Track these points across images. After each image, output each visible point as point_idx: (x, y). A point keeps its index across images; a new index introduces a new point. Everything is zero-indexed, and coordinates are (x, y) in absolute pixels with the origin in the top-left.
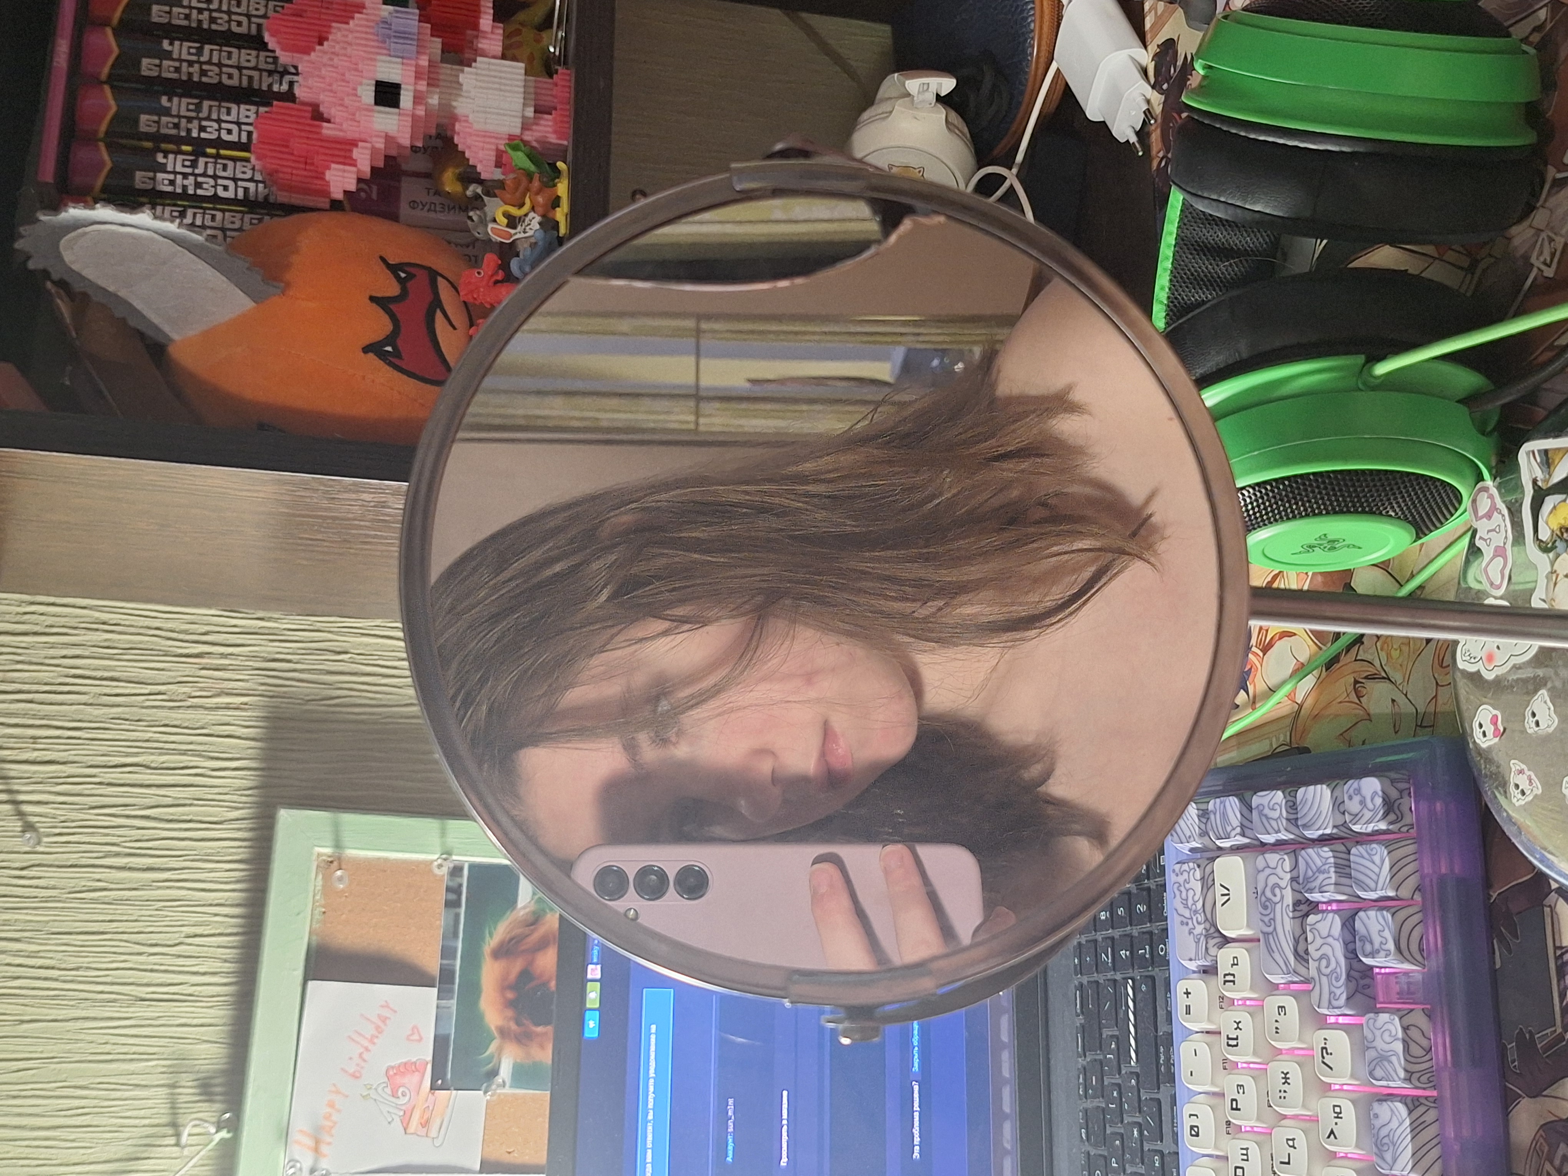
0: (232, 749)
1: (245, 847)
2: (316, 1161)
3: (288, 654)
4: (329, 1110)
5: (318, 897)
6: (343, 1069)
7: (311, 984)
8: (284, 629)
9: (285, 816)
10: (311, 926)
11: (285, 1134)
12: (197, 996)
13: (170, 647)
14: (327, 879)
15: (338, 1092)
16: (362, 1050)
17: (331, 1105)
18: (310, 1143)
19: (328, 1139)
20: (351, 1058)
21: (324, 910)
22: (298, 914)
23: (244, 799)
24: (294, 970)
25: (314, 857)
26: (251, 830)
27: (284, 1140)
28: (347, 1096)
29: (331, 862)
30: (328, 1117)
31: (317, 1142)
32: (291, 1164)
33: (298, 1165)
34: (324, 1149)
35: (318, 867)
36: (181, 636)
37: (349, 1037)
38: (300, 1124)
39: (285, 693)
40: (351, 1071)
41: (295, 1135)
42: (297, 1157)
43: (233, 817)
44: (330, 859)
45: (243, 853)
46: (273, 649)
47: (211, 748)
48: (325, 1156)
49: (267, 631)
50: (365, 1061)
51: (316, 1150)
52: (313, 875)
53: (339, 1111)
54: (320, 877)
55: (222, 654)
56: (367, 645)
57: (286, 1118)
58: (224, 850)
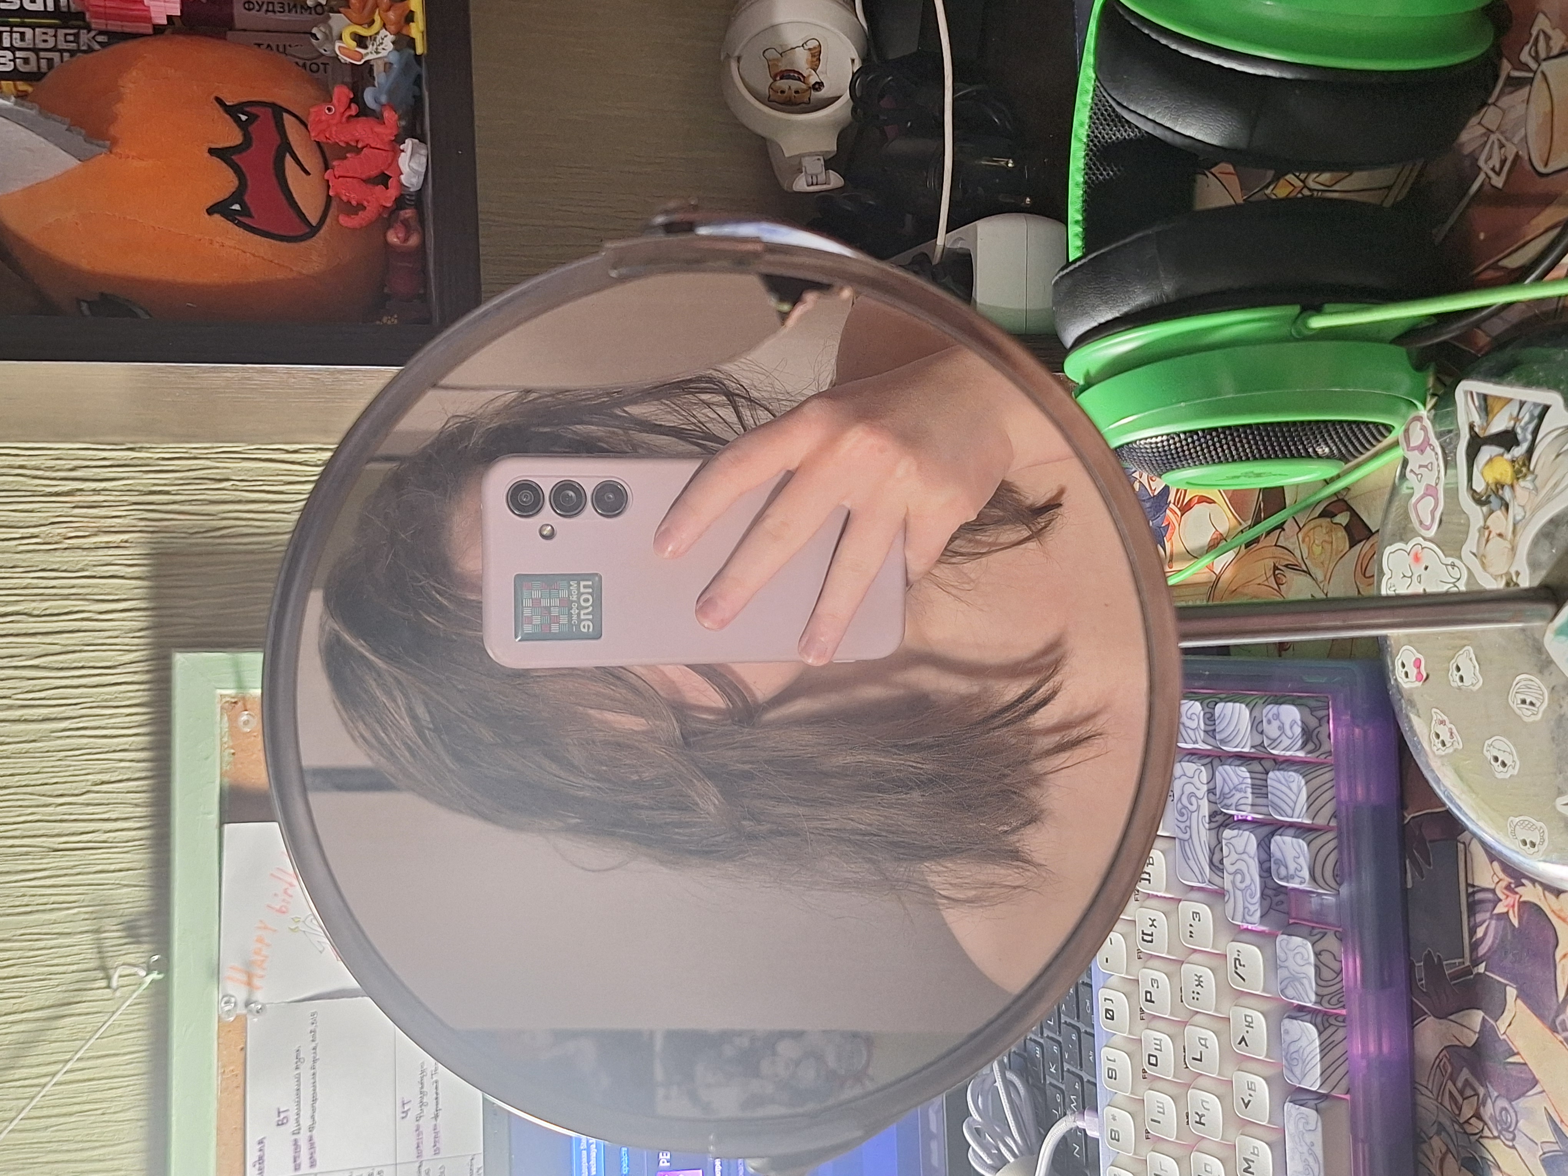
0: (117, 589)
1: (144, 690)
2: (250, 993)
3: (165, 485)
4: (259, 945)
5: (225, 739)
6: (269, 906)
7: (227, 827)
8: (158, 459)
9: (181, 660)
10: (221, 768)
11: (216, 973)
12: (111, 842)
13: (37, 486)
14: (233, 720)
15: (265, 928)
16: (287, 886)
17: (260, 940)
18: (244, 978)
19: (260, 972)
20: (276, 895)
21: (233, 751)
22: (207, 758)
23: (136, 641)
24: (209, 813)
25: (217, 700)
26: (148, 672)
27: (216, 977)
28: (275, 931)
29: (235, 703)
30: (257, 952)
31: (250, 976)
32: (225, 999)
33: (233, 1000)
34: (256, 982)
35: (222, 708)
36: (47, 474)
37: (272, 875)
38: (230, 962)
39: (166, 527)
40: (278, 907)
41: (225, 972)
42: (231, 992)
43: (127, 661)
44: (233, 700)
45: (142, 696)
46: (147, 481)
47: (96, 590)
48: (258, 988)
49: (139, 462)
50: (291, 896)
51: (249, 984)
52: (218, 717)
53: (268, 945)
54: (226, 718)
55: (94, 490)
56: (252, 470)
57: (216, 958)
58: (121, 695)
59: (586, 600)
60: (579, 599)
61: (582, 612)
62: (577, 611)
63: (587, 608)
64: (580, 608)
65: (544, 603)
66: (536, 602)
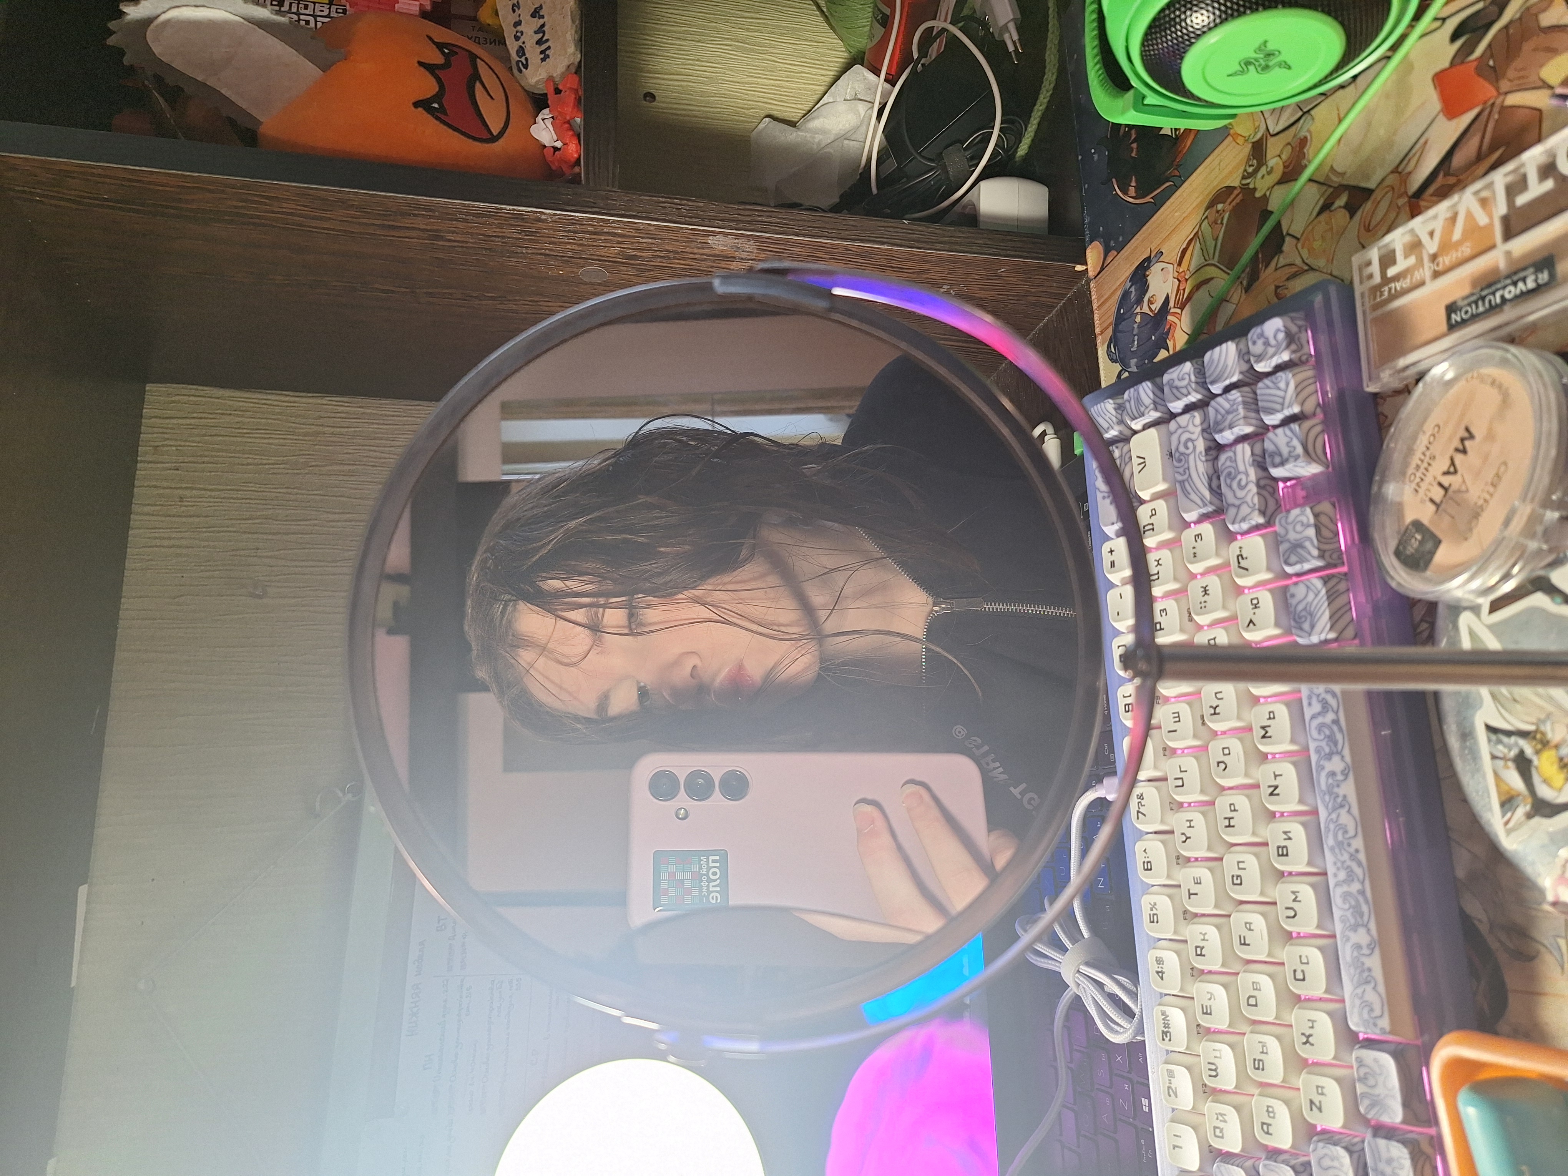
59: (715, 874)
60: (708, 872)
61: (711, 884)
62: (707, 884)
63: (716, 880)
64: (710, 881)
65: (679, 876)
66: (672, 875)
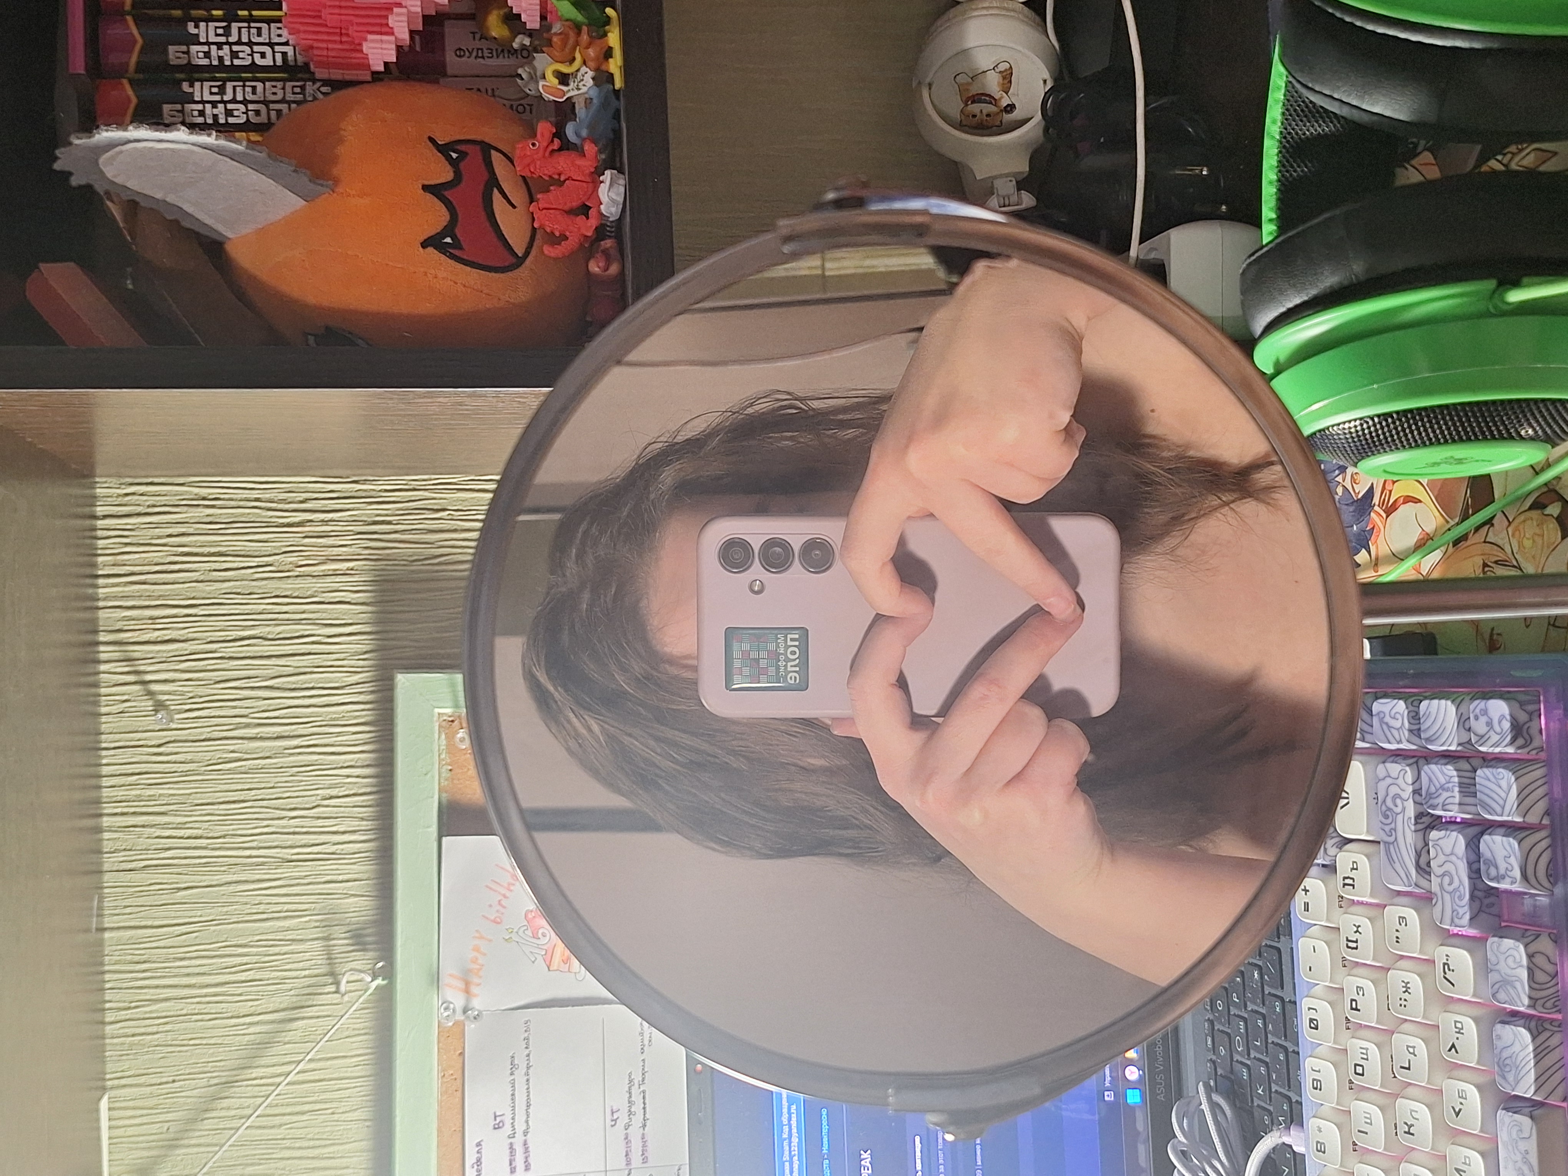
0: (344, 614)
1: (368, 710)
2: (468, 1001)
3: (387, 515)
4: (475, 954)
5: (443, 756)
6: (484, 916)
7: (446, 840)
8: (380, 491)
9: (402, 680)
10: (439, 784)
11: (436, 979)
12: (340, 854)
13: (275, 517)
14: (450, 738)
15: (482, 937)
16: (500, 897)
17: (477, 949)
18: (461, 985)
19: (477, 980)
20: (491, 905)
21: (450, 768)
22: (427, 774)
23: (361, 663)
24: (429, 826)
25: (435, 719)
26: (372, 692)
27: (435, 984)
28: (491, 941)
29: (452, 721)
30: (474, 961)
31: (467, 984)
32: (445, 1006)
33: (452, 1006)
34: (474, 989)
35: (440, 726)
36: (281, 506)
37: (488, 886)
38: (449, 970)
39: (390, 555)
40: (493, 917)
41: (445, 979)
42: (450, 999)
43: (354, 682)
44: (451, 719)
45: (367, 716)
46: (370, 512)
47: (326, 615)
48: (475, 996)
50: (504, 907)
51: (467, 991)
52: (436, 736)
53: (484, 954)
54: (443, 736)
55: (321, 521)
57: (435, 965)
58: (348, 714)
